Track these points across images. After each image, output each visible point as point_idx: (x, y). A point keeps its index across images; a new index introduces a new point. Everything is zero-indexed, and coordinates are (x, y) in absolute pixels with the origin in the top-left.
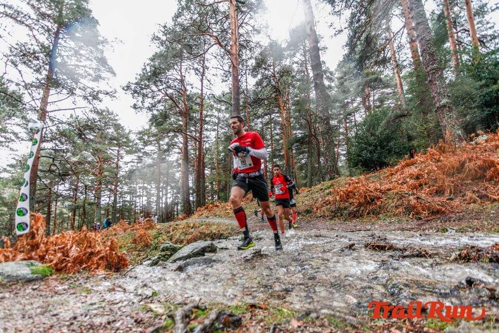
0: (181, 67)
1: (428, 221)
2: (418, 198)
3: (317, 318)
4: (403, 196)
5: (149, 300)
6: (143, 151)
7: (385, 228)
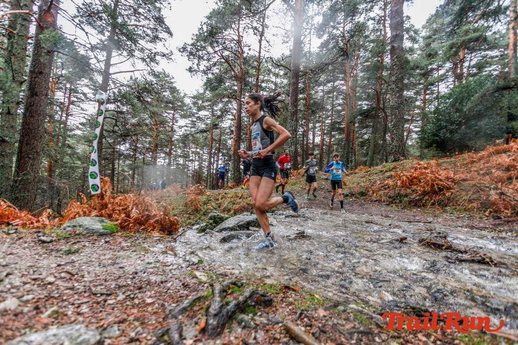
0: (239, 26)
1: (508, 222)
2: (502, 194)
3: (344, 311)
4: (481, 190)
5: (195, 267)
6: (197, 116)
7: (450, 223)
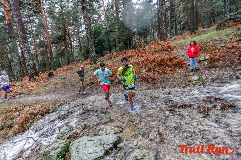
4: (139, 73)
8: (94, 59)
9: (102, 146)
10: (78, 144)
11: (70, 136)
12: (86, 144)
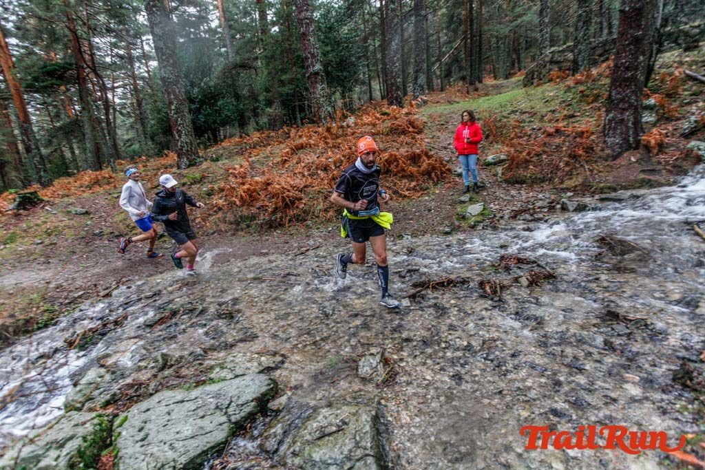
8: (188, 151)
9: (223, 413)
10: (144, 416)
11: (114, 395)
12: (169, 414)
